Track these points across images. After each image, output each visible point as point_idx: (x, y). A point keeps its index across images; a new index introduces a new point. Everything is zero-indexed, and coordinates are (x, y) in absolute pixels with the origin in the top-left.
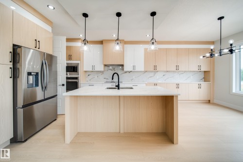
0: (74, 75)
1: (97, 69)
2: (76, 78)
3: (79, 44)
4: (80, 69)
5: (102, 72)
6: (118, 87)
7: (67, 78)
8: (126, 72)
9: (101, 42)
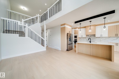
0: (76, 39)
1: (83, 37)
2: (76, 40)
3: (77, 29)
4: (78, 37)
5: (85, 38)
6: (90, 42)
7: (75, 40)
8: (97, 38)
9: (85, 27)
